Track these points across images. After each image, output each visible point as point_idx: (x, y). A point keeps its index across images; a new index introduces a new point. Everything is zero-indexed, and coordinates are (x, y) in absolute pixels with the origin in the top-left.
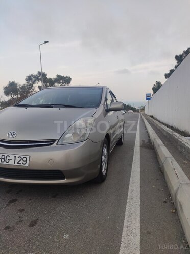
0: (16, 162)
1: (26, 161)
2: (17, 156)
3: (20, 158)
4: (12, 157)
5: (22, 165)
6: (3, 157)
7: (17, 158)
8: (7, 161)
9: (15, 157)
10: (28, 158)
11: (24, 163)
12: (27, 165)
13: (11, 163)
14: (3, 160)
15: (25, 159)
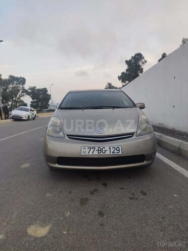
0: (112, 152)
1: (119, 150)
2: (111, 147)
3: (114, 149)
4: (107, 148)
5: (116, 153)
6: (99, 149)
7: (111, 149)
8: (104, 152)
9: (110, 148)
10: (120, 147)
11: (118, 152)
12: (120, 153)
13: (108, 153)
14: (100, 152)
15: (118, 149)
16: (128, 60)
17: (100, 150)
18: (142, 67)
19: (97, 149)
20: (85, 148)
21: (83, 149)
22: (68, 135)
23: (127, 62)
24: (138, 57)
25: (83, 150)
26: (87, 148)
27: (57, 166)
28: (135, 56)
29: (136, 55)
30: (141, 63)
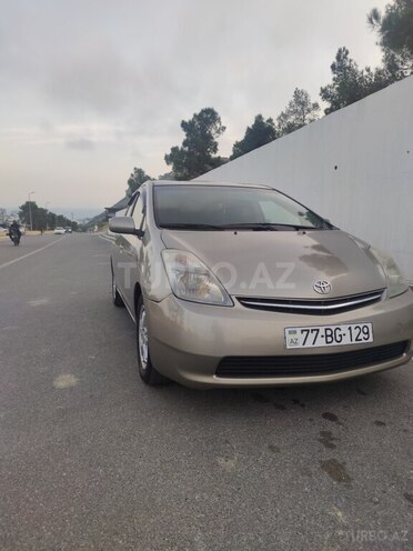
0: (354, 339)
1: (368, 333)
2: (353, 327)
3: (358, 330)
4: (344, 329)
5: (364, 341)
6: (329, 333)
7: (353, 330)
8: (338, 339)
9: (350, 328)
10: (369, 325)
11: (366, 336)
12: (371, 340)
13: (346, 341)
14: (329, 339)
15: (366, 330)
16: (187, 120)
17: (330, 335)
18: (216, 140)
19: (322, 332)
20: (295, 332)
21: (290, 332)
22: (239, 299)
23: (184, 125)
24: (208, 117)
25: (289, 337)
26: (299, 330)
27: (215, 380)
28: (201, 114)
29: (203, 111)
30: (213, 131)
